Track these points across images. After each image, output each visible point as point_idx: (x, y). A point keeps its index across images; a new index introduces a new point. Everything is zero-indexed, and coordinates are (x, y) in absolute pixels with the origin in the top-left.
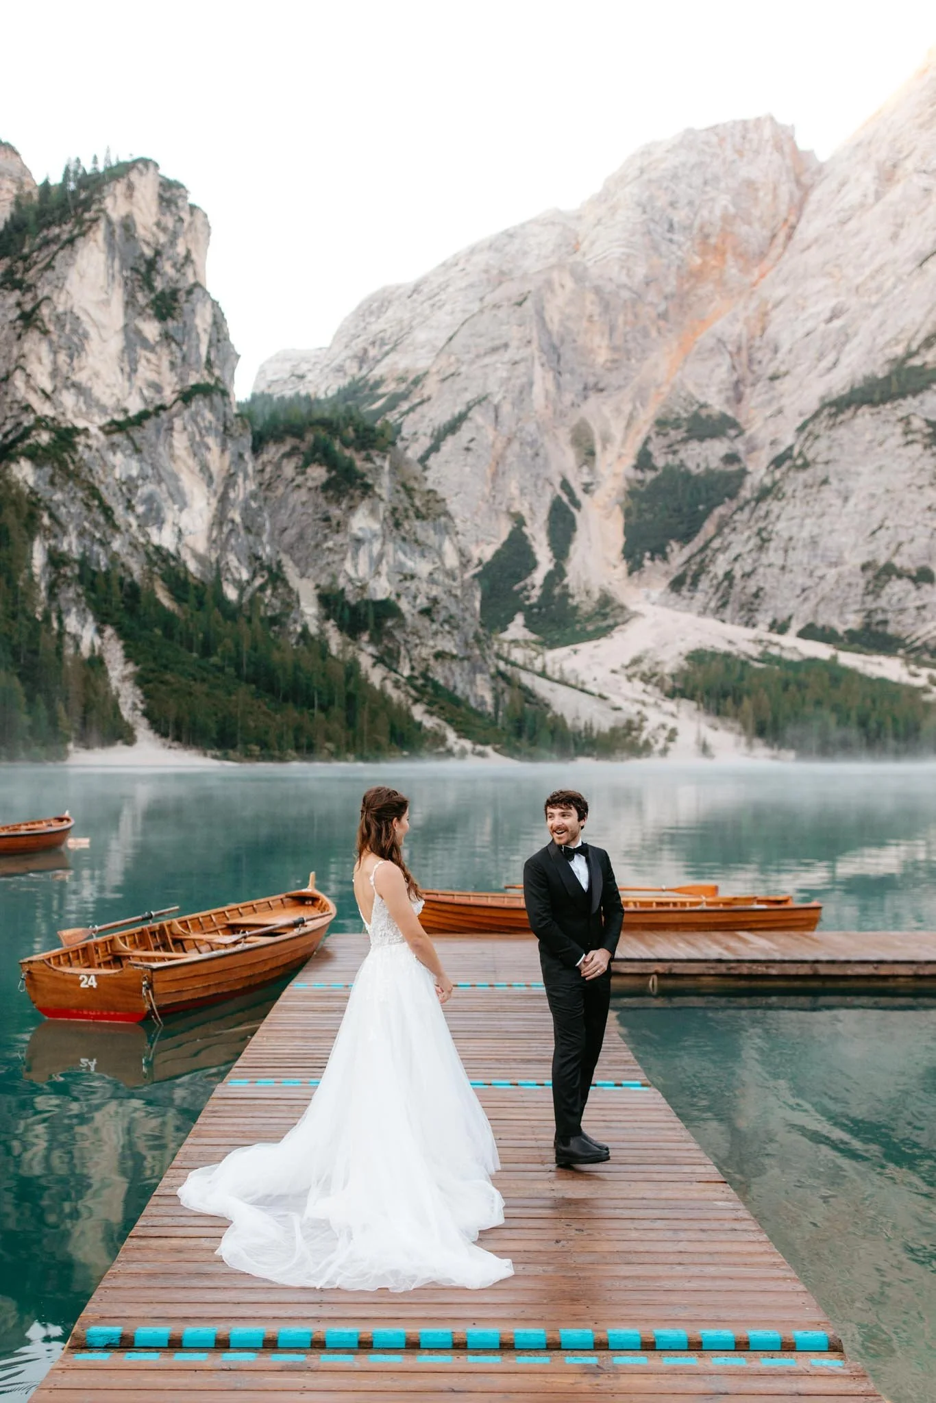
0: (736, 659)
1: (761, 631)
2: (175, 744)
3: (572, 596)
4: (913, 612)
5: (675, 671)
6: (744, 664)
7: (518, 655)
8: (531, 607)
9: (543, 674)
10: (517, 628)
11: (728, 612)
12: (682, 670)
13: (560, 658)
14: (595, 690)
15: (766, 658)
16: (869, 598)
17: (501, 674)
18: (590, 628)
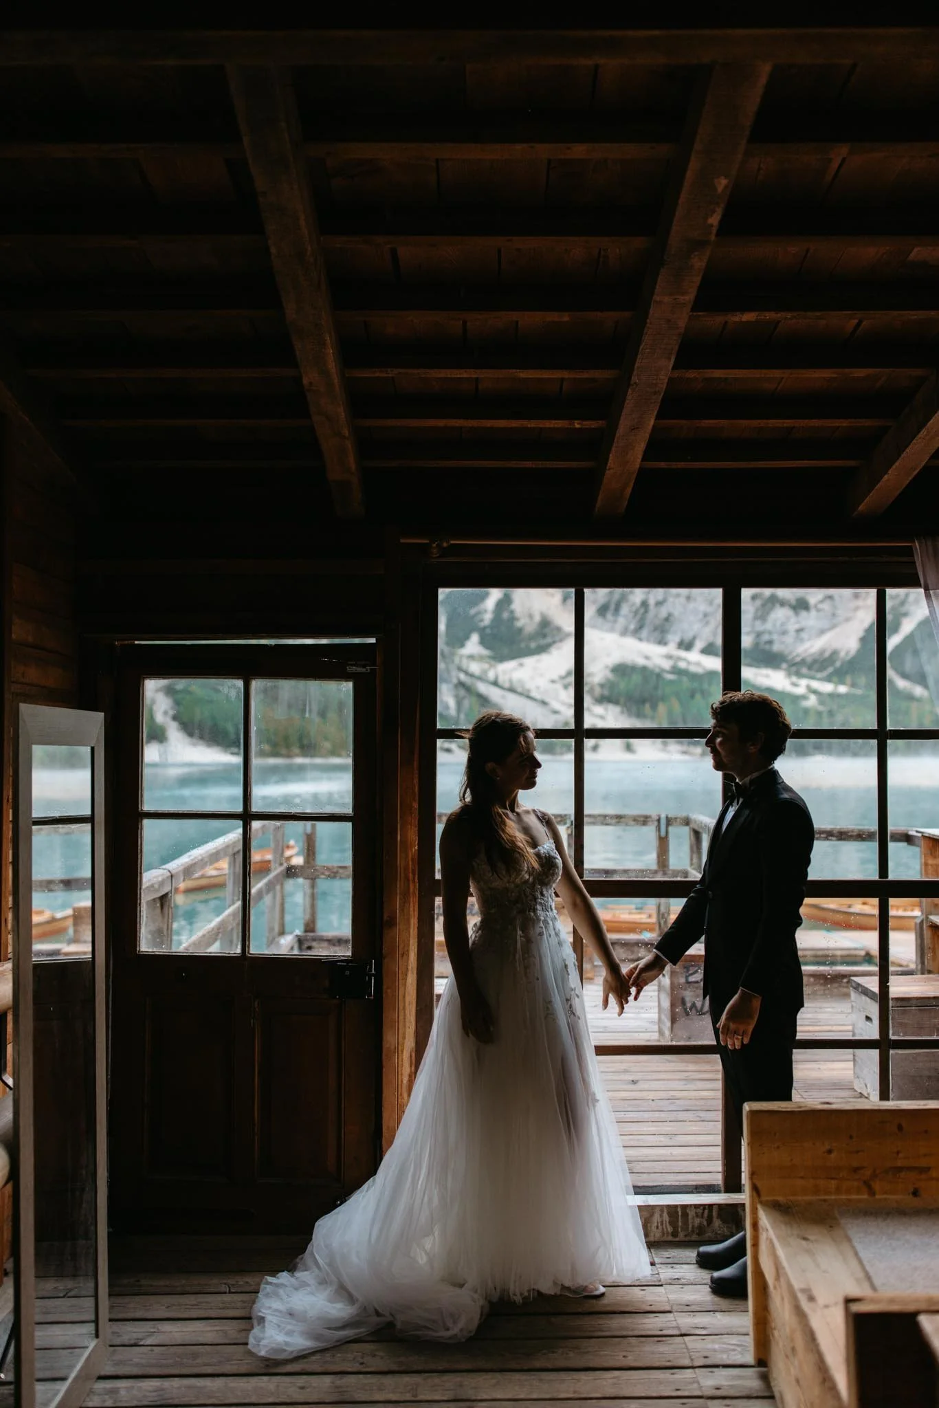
0: (652, 672)
1: (671, 648)
2: (201, 742)
3: (517, 619)
4: (792, 634)
5: (603, 681)
6: (659, 676)
7: (475, 668)
8: (485, 628)
9: (495, 683)
10: (473, 645)
11: (644, 633)
12: (608, 680)
13: (509, 670)
14: (538, 696)
15: (676, 670)
16: (758, 623)
17: (461, 684)
18: (533, 645)
